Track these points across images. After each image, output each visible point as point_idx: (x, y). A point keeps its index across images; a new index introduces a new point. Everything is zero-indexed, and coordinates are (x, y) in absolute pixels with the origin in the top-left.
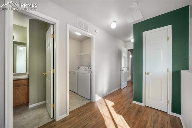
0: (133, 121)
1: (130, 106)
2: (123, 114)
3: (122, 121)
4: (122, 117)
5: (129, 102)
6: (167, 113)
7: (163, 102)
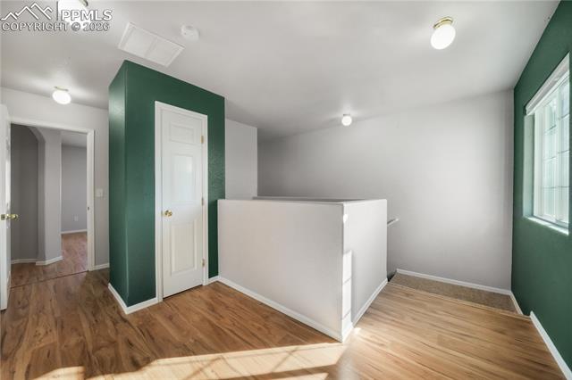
0: (192, 341)
1: (134, 325)
2: (153, 353)
3: (175, 364)
4: (162, 361)
5: (115, 323)
6: (201, 285)
7: (196, 268)
